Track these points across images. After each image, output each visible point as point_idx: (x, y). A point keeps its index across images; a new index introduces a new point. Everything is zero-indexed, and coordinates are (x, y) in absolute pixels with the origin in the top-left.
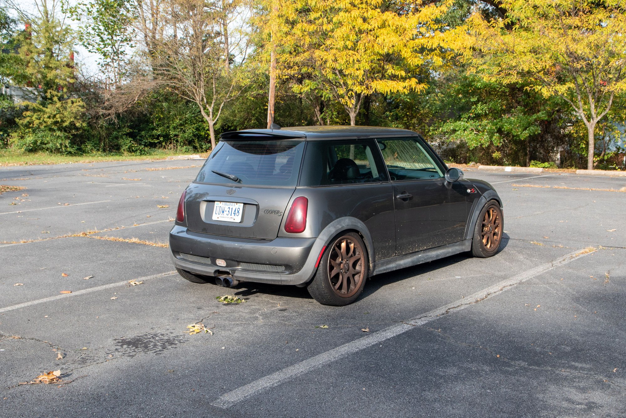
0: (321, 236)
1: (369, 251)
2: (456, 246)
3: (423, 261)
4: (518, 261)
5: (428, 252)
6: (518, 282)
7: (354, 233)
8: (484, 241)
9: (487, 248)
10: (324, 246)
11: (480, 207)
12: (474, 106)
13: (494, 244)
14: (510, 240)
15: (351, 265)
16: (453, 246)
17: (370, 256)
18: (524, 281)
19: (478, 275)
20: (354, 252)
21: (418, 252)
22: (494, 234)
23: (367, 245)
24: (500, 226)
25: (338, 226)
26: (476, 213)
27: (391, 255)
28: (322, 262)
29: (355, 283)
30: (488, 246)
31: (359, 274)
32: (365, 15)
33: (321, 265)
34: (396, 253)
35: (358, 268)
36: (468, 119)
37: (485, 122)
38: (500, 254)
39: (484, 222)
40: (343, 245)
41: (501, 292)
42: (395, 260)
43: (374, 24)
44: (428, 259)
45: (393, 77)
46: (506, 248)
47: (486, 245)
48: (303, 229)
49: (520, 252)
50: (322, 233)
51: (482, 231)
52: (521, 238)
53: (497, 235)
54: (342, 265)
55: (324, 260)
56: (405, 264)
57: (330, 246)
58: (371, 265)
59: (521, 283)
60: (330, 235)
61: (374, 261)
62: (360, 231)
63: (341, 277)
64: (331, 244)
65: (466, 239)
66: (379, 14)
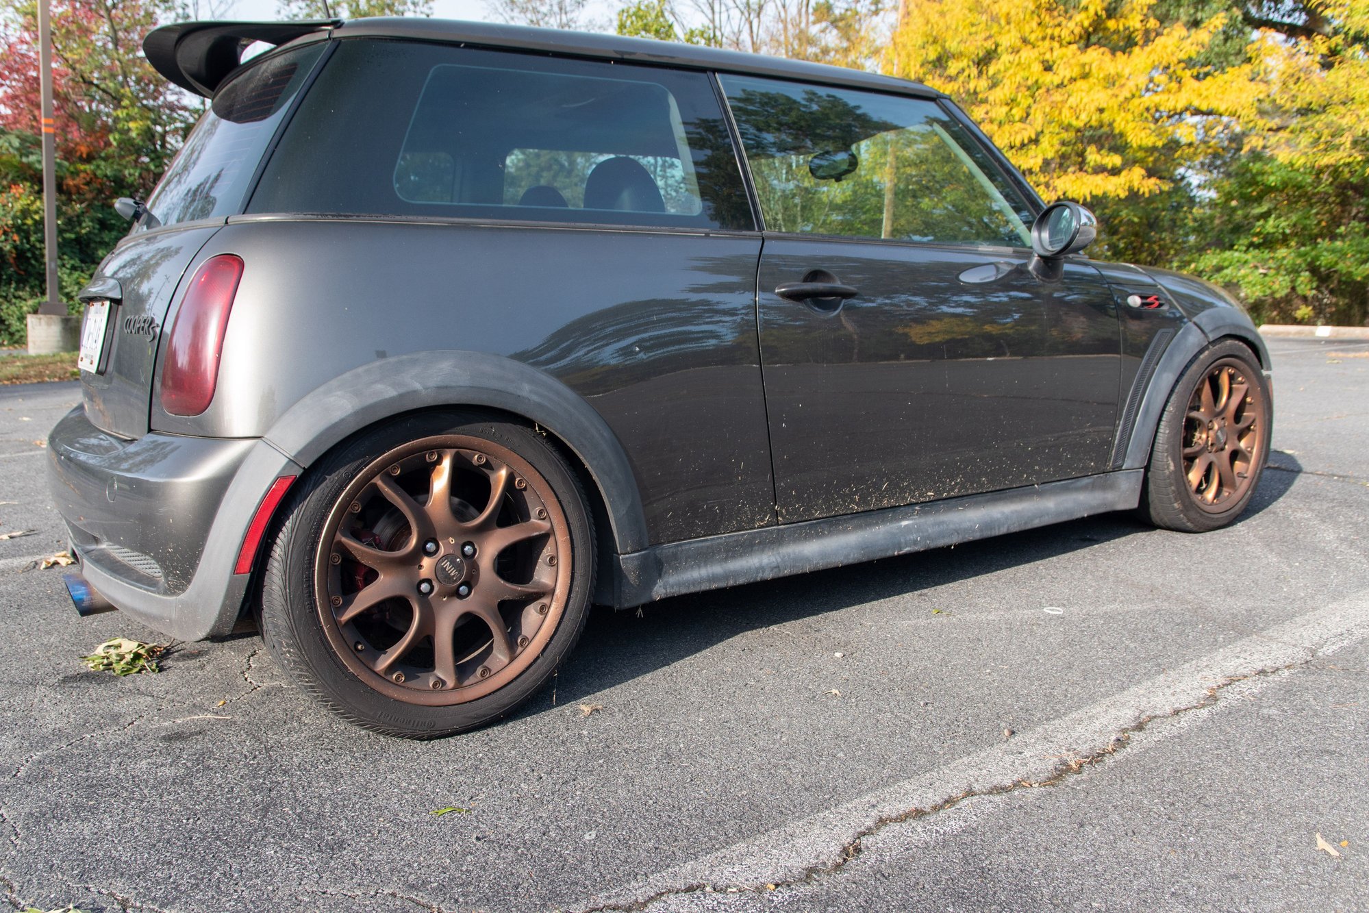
0: (276, 430)
2: (1076, 489)
3: (915, 542)
4: (1314, 551)
5: (949, 509)
6: (1302, 655)
7: (508, 426)
8: (1194, 477)
9: (1204, 499)
10: (279, 478)
11: (1180, 360)
12: (1261, 222)
13: (1233, 486)
14: (1301, 474)
15: (486, 562)
16: (1066, 489)
17: (614, 524)
18: (1328, 650)
19: (1138, 607)
22: (1235, 455)
24: (1258, 428)
25: (379, 387)
26: (1162, 380)
30: (1210, 495)
31: (544, 600)
32: (1048, 56)
34: (776, 514)
35: (539, 573)
36: (1248, 248)
37: (1282, 252)
38: (1254, 521)
39: (1194, 414)
41: (1204, 713)
42: (778, 540)
43: (1063, 72)
44: (942, 535)
45: (1099, 169)
46: (1281, 499)
47: (1199, 491)
49: (1327, 517)
51: (1188, 442)
52: (1335, 471)
53: (1246, 459)
54: (426, 564)
58: (627, 561)
59: (1312, 665)
61: (645, 545)
63: (416, 616)
65: (1119, 469)
66: (1074, 54)
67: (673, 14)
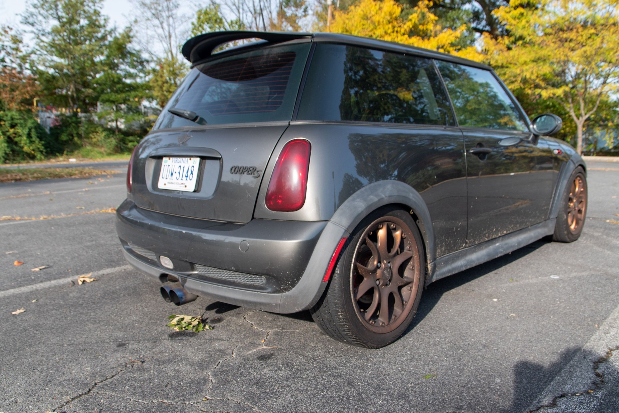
0: (336, 218)
1: (427, 242)
2: (539, 227)
3: (501, 252)
5: (508, 239)
7: (402, 211)
8: (569, 220)
10: (342, 238)
13: (579, 223)
15: (395, 270)
16: (536, 228)
17: (428, 251)
20: (402, 246)
21: (495, 238)
22: (579, 211)
23: (423, 232)
24: (584, 200)
25: (372, 197)
27: (460, 246)
28: (338, 271)
29: (402, 301)
30: (573, 227)
31: (410, 285)
33: (336, 276)
34: (466, 243)
35: (407, 273)
39: (570, 196)
40: (382, 233)
42: (464, 254)
44: (508, 248)
47: (570, 225)
48: (300, 204)
50: (339, 211)
54: (379, 272)
55: (342, 266)
56: (478, 259)
57: (355, 237)
58: (429, 267)
60: (355, 214)
61: (434, 259)
62: (413, 206)
63: (376, 296)
64: (358, 234)
65: (549, 219)
66: (406, 39)
67: (221, 13)
